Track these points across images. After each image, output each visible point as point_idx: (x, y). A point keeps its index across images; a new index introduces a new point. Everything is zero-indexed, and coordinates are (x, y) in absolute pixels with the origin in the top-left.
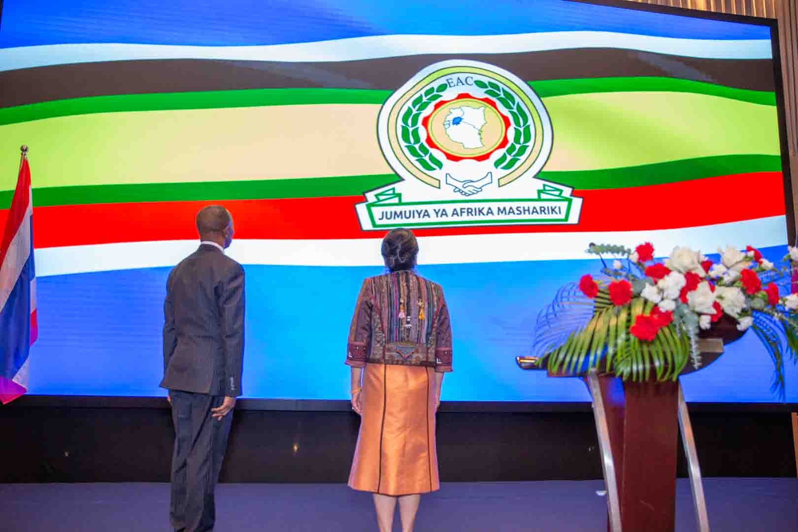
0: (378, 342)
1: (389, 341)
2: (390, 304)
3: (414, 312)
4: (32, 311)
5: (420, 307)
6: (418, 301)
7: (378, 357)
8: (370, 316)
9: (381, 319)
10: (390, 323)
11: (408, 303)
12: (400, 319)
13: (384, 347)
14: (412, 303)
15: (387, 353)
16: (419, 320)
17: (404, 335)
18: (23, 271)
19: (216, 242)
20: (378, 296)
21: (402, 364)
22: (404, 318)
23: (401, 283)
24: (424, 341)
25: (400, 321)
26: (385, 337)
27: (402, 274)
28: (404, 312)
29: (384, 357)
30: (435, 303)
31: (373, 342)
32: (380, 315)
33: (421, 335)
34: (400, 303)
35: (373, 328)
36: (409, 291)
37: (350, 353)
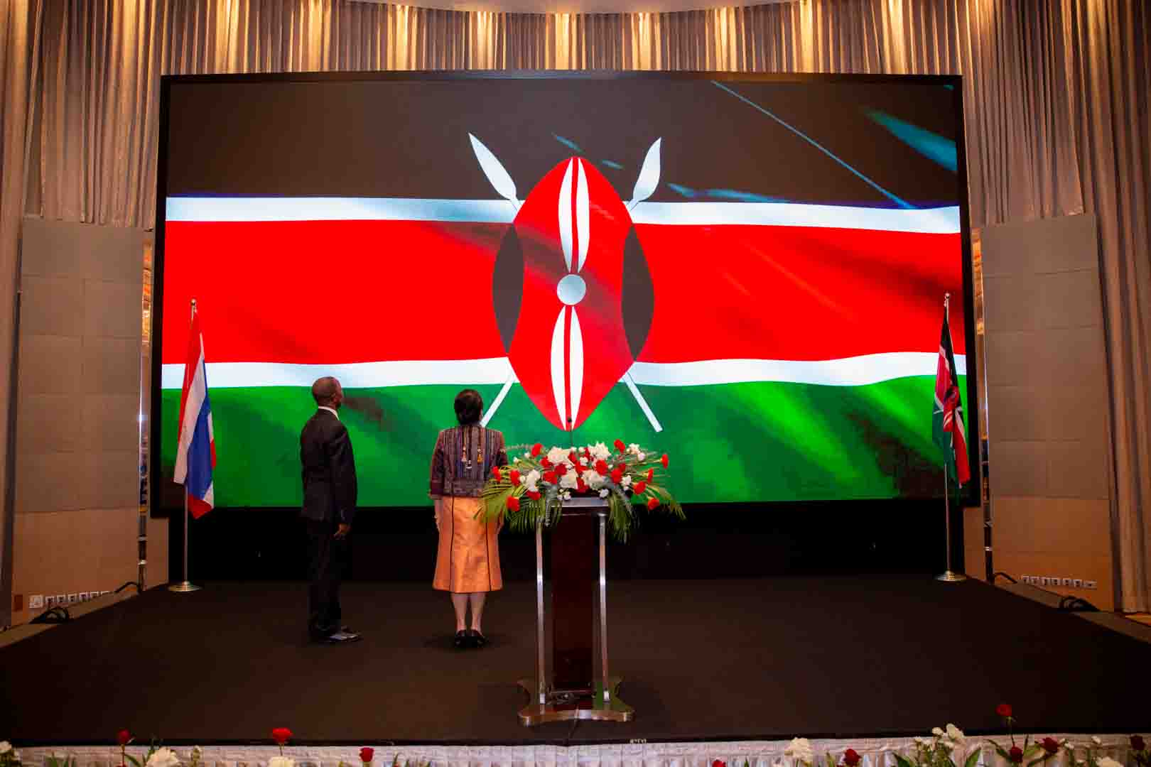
0: (449, 480)
1: (454, 480)
2: (456, 451)
3: (474, 457)
4: (211, 440)
5: (478, 453)
6: (477, 449)
7: (448, 491)
8: (443, 461)
9: (449, 463)
10: (455, 465)
11: (470, 450)
12: (462, 463)
13: (453, 484)
14: (472, 450)
15: (454, 489)
16: (478, 462)
17: (467, 475)
20: (448, 446)
21: (466, 496)
22: (466, 462)
23: (465, 435)
24: (483, 478)
25: (463, 465)
26: (453, 477)
27: (467, 427)
28: (466, 457)
29: (452, 491)
30: (492, 448)
31: (445, 481)
32: (449, 460)
33: (480, 474)
34: (463, 451)
35: (444, 469)
36: (471, 441)
37: (430, 486)
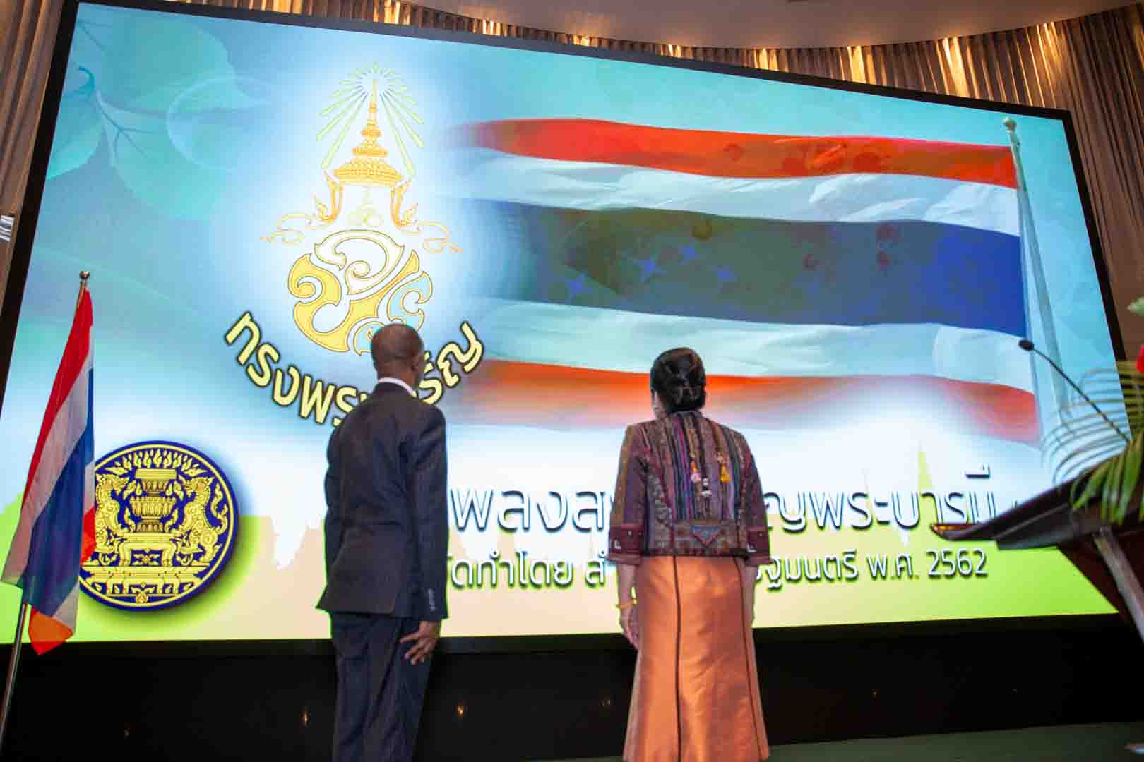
0: (661, 521)
1: (680, 518)
2: (676, 462)
3: (711, 470)
5: (720, 465)
6: (715, 456)
7: (662, 545)
8: (645, 480)
9: (663, 484)
10: (678, 491)
11: (702, 459)
12: (692, 483)
13: (672, 529)
14: (707, 459)
15: (677, 539)
16: (722, 483)
17: (701, 508)
18: (76, 451)
19: (400, 378)
20: (655, 450)
21: (703, 555)
22: (699, 483)
23: (687, 430)
24: (732, 515)
25: (693, 487)
26: (672, 513)
27: (686, 416)
28: (699, 472)
29: (672, 544)
30: (742, 458)
31: (653, 524)
32: (662, 478)
33: (727, 506)
34: (691, 460)
35: (650, 499)
36: (701, 441)
37: (616, 542)
